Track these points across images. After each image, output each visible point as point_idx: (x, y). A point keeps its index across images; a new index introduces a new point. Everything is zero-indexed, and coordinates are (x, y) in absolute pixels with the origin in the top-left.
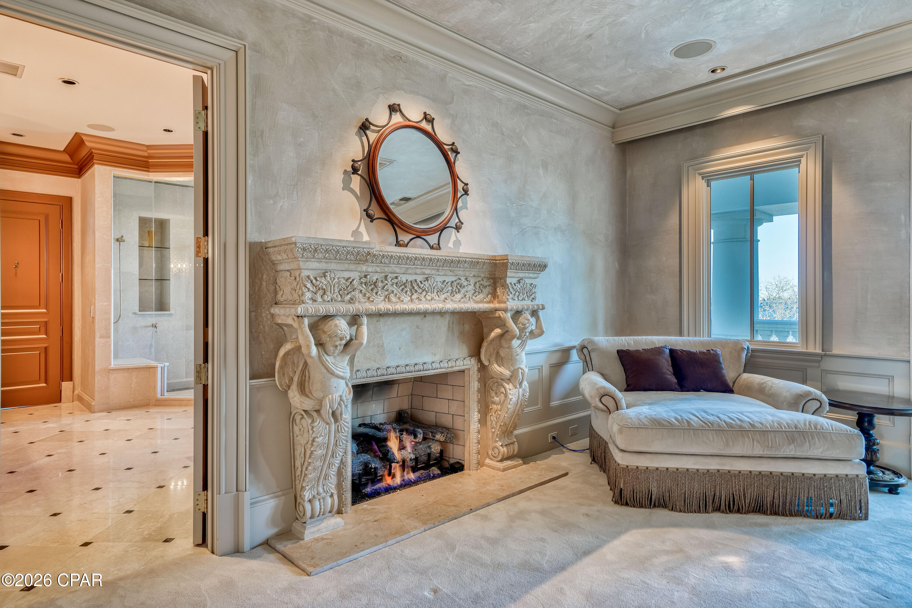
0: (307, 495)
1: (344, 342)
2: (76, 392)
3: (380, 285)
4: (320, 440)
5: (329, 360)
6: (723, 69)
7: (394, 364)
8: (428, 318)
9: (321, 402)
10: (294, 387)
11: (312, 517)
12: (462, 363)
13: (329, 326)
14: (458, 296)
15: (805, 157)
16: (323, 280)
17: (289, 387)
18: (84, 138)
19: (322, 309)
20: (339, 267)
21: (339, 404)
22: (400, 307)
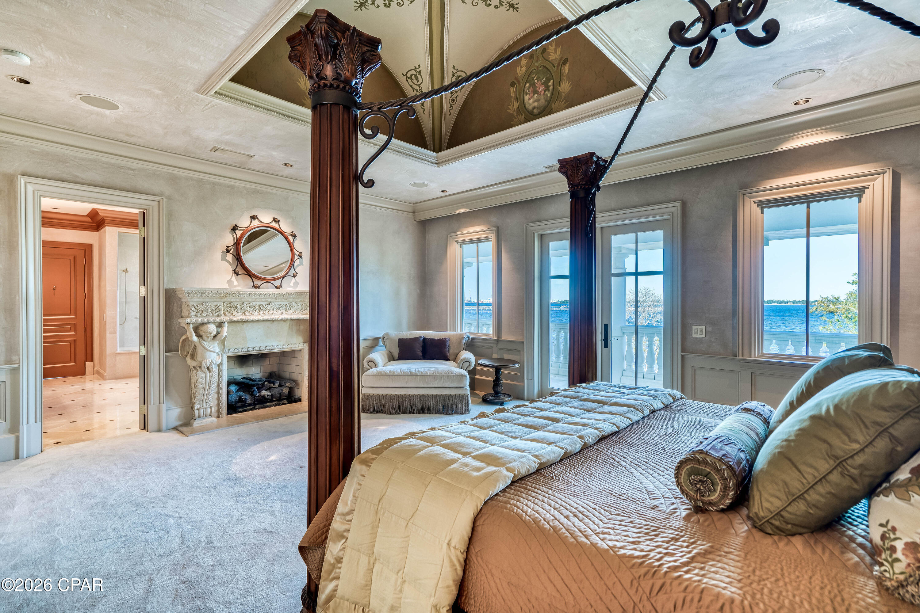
0: (196, 406)
1: (212, 335)
2: (96, 369)
3: (239, 307)
4: (200, 380)
5: (205, 344)
6: (446, 191)
7: (253, 346)
8: (275, 323)
9: (201, 363)
10: (189, 356)
11: (199, 417)
12: (297, 346)
13: (204, 328)
14: (290, 312)
16: (202, 306)
17: (186, 356)
18: (98, 211)
19: (200, 320)
20: (210, 300)
21: (211, 364)
22: (251, 318)
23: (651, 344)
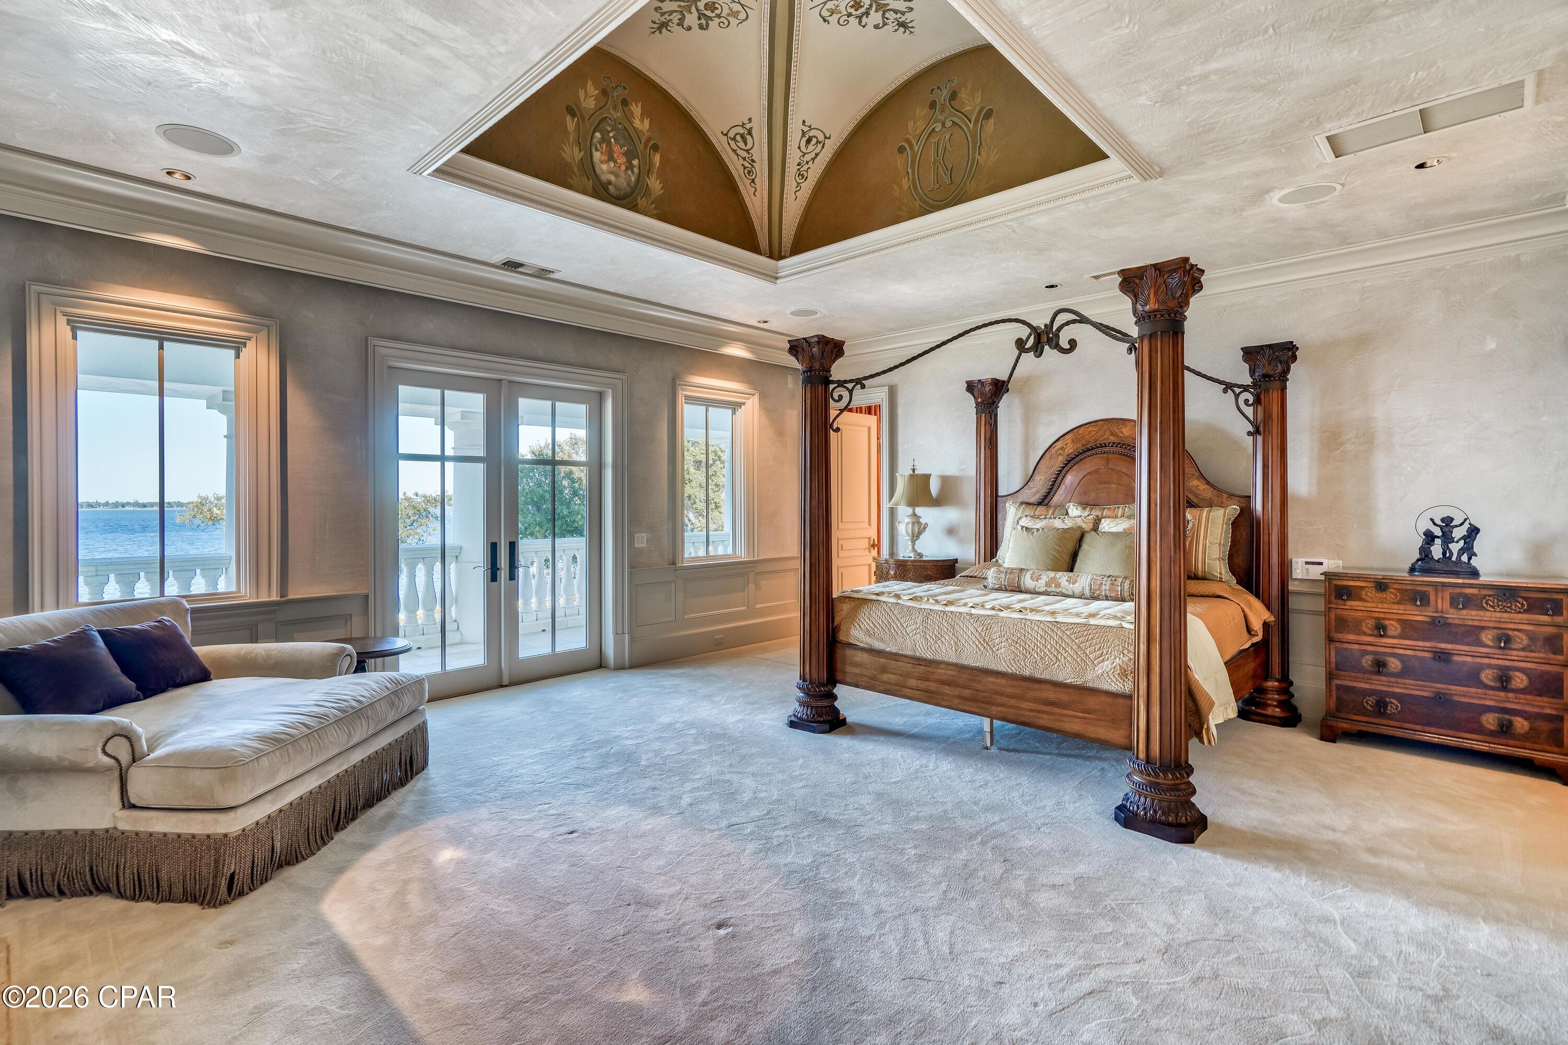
6: (188, 178)
15: (255, 338)
23: (430, 575)
